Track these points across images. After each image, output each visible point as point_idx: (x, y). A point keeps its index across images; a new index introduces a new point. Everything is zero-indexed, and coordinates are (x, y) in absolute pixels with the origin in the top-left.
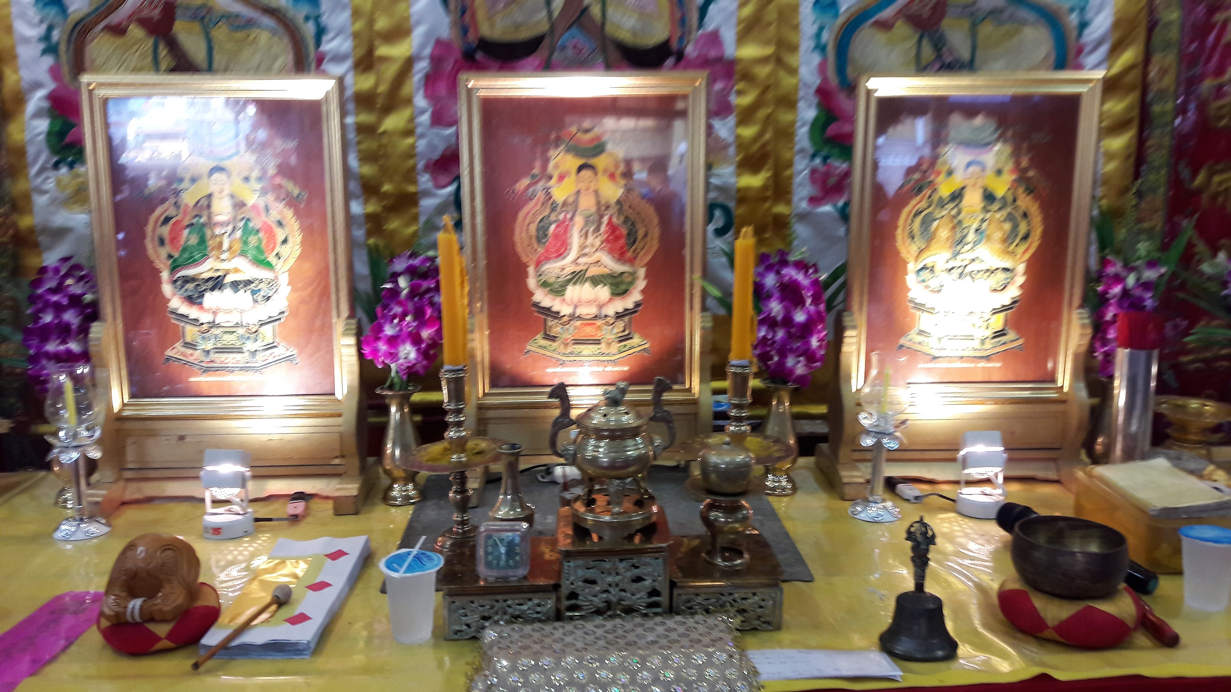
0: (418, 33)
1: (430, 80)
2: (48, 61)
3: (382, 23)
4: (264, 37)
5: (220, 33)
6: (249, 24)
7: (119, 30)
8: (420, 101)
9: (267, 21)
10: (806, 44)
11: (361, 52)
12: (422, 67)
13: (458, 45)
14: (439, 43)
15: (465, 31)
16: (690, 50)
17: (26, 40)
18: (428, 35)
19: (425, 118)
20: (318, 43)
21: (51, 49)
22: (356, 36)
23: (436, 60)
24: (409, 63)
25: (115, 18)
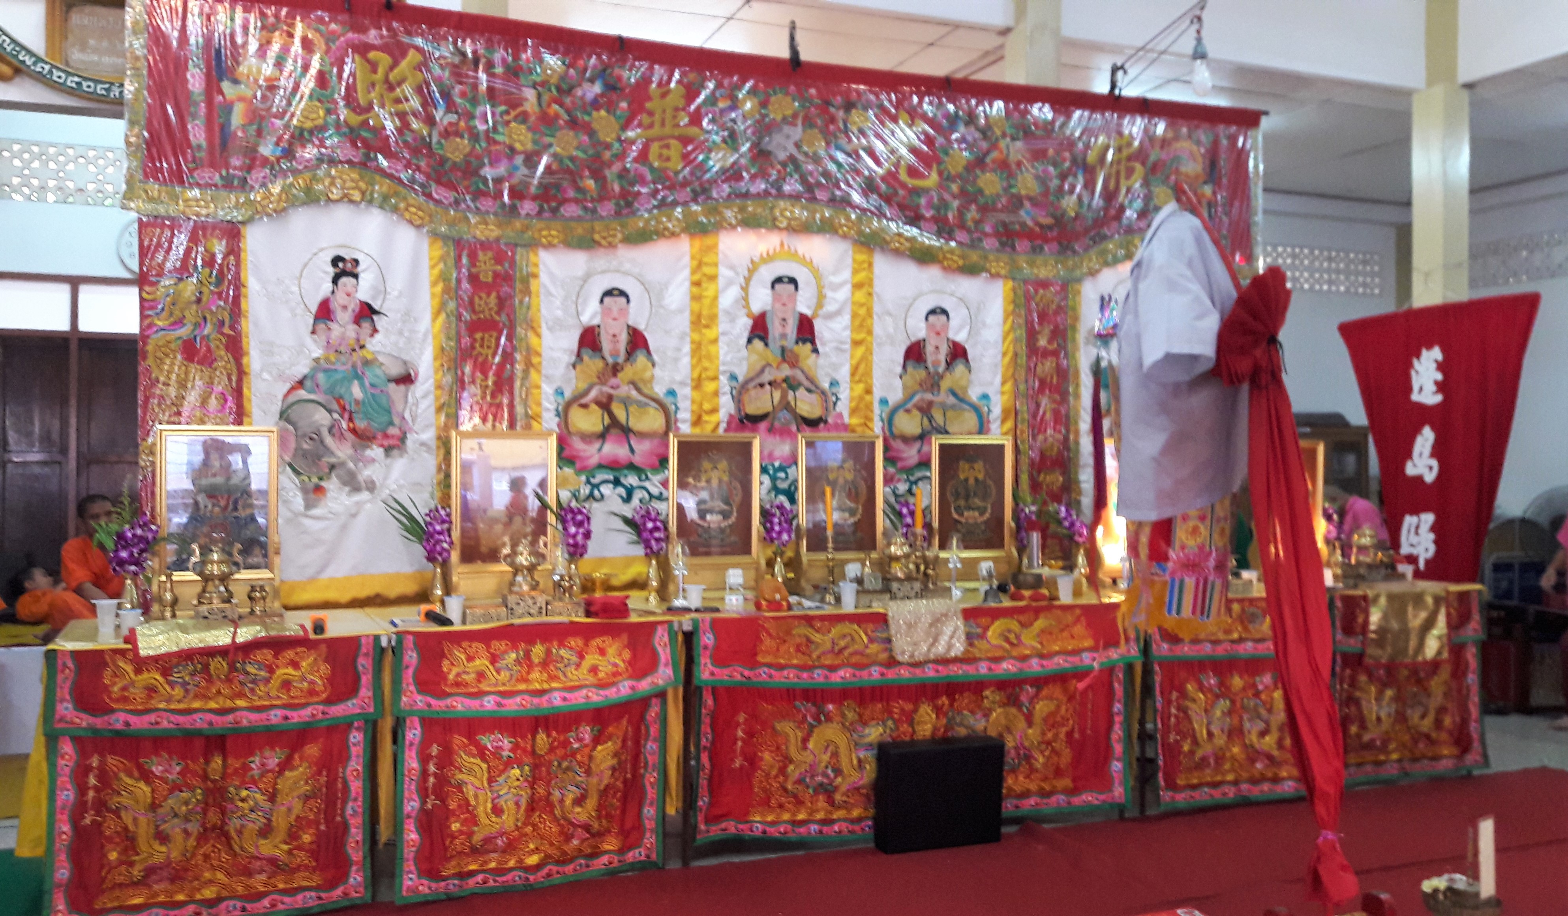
0: (722, 411)
4: (652, 411)
5: (632, 409)
6: (646, 405)
9: (653, 404)
10: (876, 418)
11: (694, 419)
13: (737, 417)
14: (732, 416)
15: (739, 410)
16: (830, 420)
17: (548, 410)
18: (725, 412)
21: (558, 415)
22: (693, 412)
24: (717, 424)
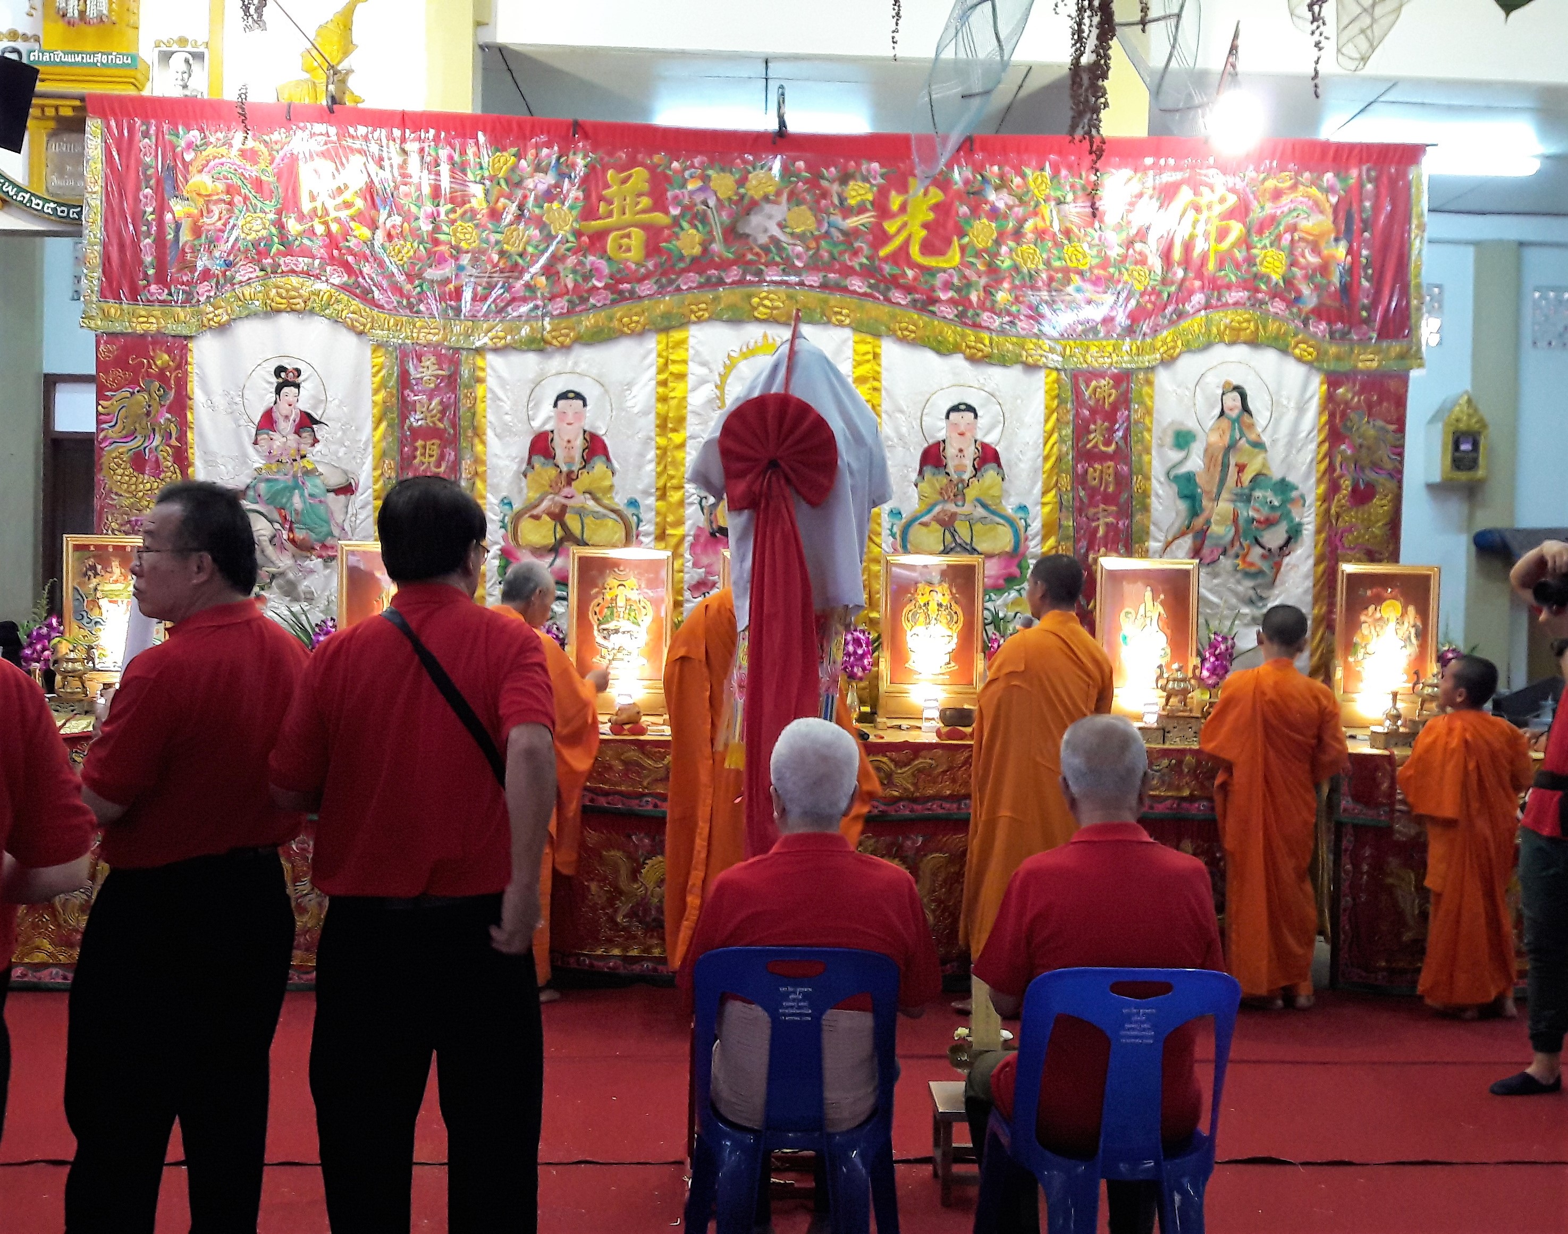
0: (689, 523)
1: (693, 546)
2: (503, 530)
3: (670, 519)
4: (610, 523)
5: (588, 521)
6: (604, 516)
7: (537, 517)
8: (687, 556)
9: (614, 516)
10: (885, 532)
11: (658, 532)
12: (690, 539)
13: (708, 529)
14: (699, 528)
15: (711, 522)
18: (693, 524)
19: (690, 564)
20: (638, 526)
22: (657, 524)
23: (696, 537)
24: (683, 538)
25: (535, 512)
